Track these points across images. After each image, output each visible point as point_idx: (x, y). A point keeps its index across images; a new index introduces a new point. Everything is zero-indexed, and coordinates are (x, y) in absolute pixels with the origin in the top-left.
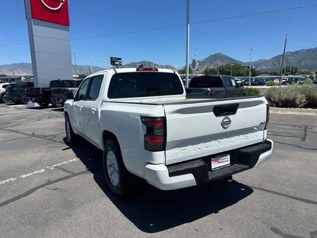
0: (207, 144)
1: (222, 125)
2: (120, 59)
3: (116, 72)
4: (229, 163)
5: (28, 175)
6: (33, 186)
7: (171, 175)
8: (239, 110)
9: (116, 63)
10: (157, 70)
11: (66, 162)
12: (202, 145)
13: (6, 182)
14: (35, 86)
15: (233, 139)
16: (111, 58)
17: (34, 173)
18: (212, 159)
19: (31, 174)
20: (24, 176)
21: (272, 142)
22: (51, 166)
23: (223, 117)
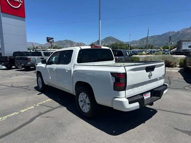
0: (142, 86)
1: (149, 76)
2: (53, 38)
3: (81, 48)
4: (150, 96)
5: (24, 110)
6: (32, 116)
7: (130, 103)
8: (155, 69)
9: (50, 41)
10: (101, 47)
11: (45, 102)
12: (140, 87)
13: (13, 115)
14: (3, 56)
15: (152, 83)
16: (47, 38)
17: (28, 109)
18: (144, 94)
19: (26, 109)
20: (22, 111)
21: (167, 85)
22: (36, 104)
23: (149, 73)
